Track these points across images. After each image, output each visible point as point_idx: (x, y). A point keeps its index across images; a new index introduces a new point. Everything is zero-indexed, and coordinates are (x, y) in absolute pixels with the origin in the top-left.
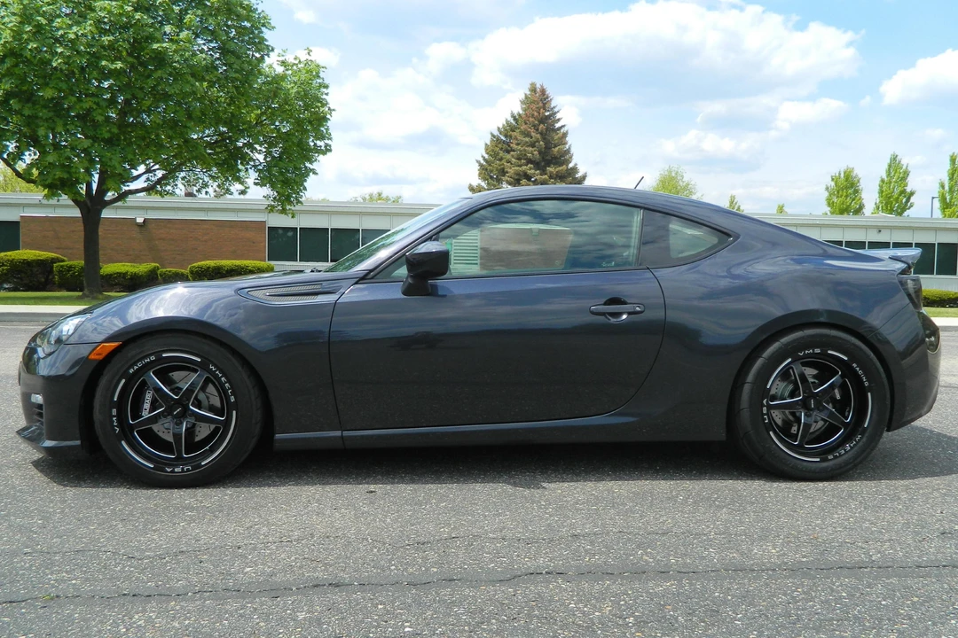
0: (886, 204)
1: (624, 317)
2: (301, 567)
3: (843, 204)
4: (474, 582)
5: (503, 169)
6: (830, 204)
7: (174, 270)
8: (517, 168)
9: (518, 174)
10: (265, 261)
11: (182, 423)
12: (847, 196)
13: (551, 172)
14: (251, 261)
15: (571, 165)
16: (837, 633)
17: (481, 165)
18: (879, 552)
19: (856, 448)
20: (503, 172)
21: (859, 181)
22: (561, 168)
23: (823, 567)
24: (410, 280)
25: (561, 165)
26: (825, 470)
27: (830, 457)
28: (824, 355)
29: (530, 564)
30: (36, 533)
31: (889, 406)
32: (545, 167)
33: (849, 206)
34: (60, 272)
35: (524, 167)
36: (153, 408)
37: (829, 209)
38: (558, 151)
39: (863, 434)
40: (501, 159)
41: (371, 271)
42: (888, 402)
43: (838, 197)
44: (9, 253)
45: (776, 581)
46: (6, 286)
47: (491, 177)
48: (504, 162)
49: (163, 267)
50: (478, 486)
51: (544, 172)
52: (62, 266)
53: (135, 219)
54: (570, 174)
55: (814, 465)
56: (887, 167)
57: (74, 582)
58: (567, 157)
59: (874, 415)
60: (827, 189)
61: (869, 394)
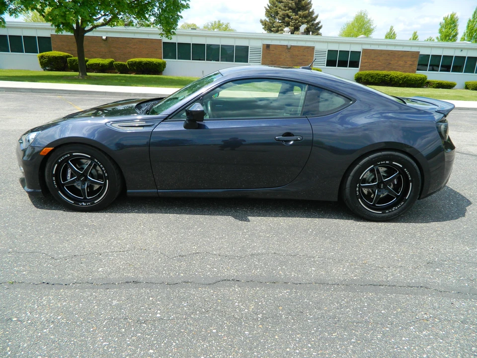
0: (470, 34)
1: (291, 143)
2: (124, 269)
3: (447, 32)
4: (197, 284)
5: (277, 12)
6: (441, 32)
7: (120, 62)
8: (283, 12)
9: (284, 15)
10: (161, 59)
11: (85, 184)
12: (450, 29)
13: (300, 14)
14: (155, 59)
15: (311, 10)
16: (354, 331)
17: (267, 9)
18: (393, 275)
19: (400, 208)
20: (277, 13)
21: (457, 20)
22: (305, 12)
23: (362, 284)
24: (187, 122)
25: (306, 10)
26: (383, 217)
27: (387, 211)
28: (391, 164)
29: (226, 273)
30: (17, 239)
31: (420, 190)
32: (298, 11)
33: (450, 34)
34: (70, 62)
35: (287, 12)
36: (72, 177)
37: (440, 35)
38: (305, 3)
39: (405, 202)
40: (276, 7)
41: (169, 115)
42: (420, 188)
43: (445, 29)
44: (47, 53)
45: (337, 292)
46: (47, 68)
47: (271, 16)
48: (277, 8)
49: (116, 61)
50: (219, 218)
51: (297, 14)
52: (71, 60)
53: (102, 37)
54: (310, 15)
55: (378, 215)
56: (473, 13)
57: (24, 273)
58: (309, 6)
59: (412, 194)
60: (441, 24)
61: (411, 183)
